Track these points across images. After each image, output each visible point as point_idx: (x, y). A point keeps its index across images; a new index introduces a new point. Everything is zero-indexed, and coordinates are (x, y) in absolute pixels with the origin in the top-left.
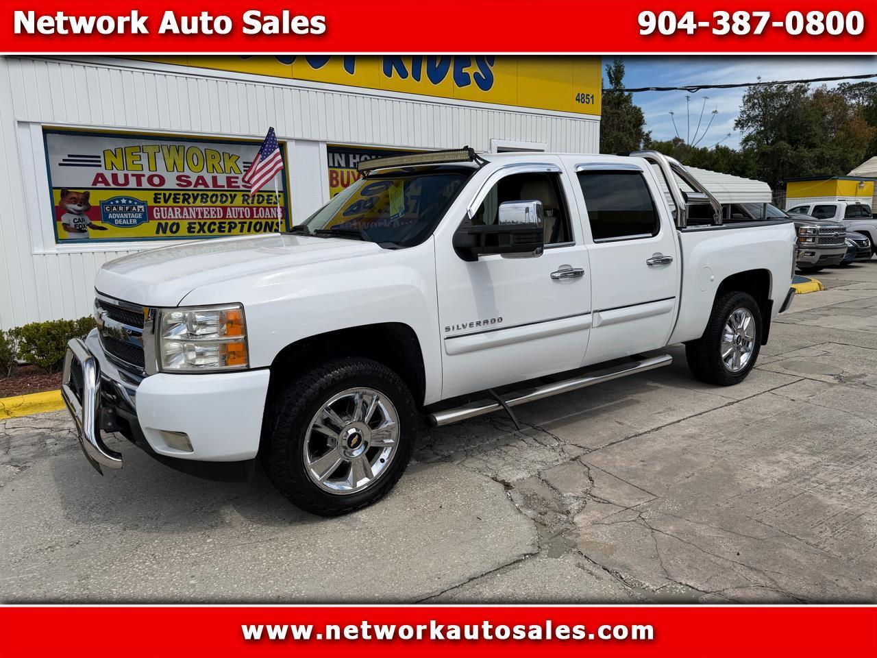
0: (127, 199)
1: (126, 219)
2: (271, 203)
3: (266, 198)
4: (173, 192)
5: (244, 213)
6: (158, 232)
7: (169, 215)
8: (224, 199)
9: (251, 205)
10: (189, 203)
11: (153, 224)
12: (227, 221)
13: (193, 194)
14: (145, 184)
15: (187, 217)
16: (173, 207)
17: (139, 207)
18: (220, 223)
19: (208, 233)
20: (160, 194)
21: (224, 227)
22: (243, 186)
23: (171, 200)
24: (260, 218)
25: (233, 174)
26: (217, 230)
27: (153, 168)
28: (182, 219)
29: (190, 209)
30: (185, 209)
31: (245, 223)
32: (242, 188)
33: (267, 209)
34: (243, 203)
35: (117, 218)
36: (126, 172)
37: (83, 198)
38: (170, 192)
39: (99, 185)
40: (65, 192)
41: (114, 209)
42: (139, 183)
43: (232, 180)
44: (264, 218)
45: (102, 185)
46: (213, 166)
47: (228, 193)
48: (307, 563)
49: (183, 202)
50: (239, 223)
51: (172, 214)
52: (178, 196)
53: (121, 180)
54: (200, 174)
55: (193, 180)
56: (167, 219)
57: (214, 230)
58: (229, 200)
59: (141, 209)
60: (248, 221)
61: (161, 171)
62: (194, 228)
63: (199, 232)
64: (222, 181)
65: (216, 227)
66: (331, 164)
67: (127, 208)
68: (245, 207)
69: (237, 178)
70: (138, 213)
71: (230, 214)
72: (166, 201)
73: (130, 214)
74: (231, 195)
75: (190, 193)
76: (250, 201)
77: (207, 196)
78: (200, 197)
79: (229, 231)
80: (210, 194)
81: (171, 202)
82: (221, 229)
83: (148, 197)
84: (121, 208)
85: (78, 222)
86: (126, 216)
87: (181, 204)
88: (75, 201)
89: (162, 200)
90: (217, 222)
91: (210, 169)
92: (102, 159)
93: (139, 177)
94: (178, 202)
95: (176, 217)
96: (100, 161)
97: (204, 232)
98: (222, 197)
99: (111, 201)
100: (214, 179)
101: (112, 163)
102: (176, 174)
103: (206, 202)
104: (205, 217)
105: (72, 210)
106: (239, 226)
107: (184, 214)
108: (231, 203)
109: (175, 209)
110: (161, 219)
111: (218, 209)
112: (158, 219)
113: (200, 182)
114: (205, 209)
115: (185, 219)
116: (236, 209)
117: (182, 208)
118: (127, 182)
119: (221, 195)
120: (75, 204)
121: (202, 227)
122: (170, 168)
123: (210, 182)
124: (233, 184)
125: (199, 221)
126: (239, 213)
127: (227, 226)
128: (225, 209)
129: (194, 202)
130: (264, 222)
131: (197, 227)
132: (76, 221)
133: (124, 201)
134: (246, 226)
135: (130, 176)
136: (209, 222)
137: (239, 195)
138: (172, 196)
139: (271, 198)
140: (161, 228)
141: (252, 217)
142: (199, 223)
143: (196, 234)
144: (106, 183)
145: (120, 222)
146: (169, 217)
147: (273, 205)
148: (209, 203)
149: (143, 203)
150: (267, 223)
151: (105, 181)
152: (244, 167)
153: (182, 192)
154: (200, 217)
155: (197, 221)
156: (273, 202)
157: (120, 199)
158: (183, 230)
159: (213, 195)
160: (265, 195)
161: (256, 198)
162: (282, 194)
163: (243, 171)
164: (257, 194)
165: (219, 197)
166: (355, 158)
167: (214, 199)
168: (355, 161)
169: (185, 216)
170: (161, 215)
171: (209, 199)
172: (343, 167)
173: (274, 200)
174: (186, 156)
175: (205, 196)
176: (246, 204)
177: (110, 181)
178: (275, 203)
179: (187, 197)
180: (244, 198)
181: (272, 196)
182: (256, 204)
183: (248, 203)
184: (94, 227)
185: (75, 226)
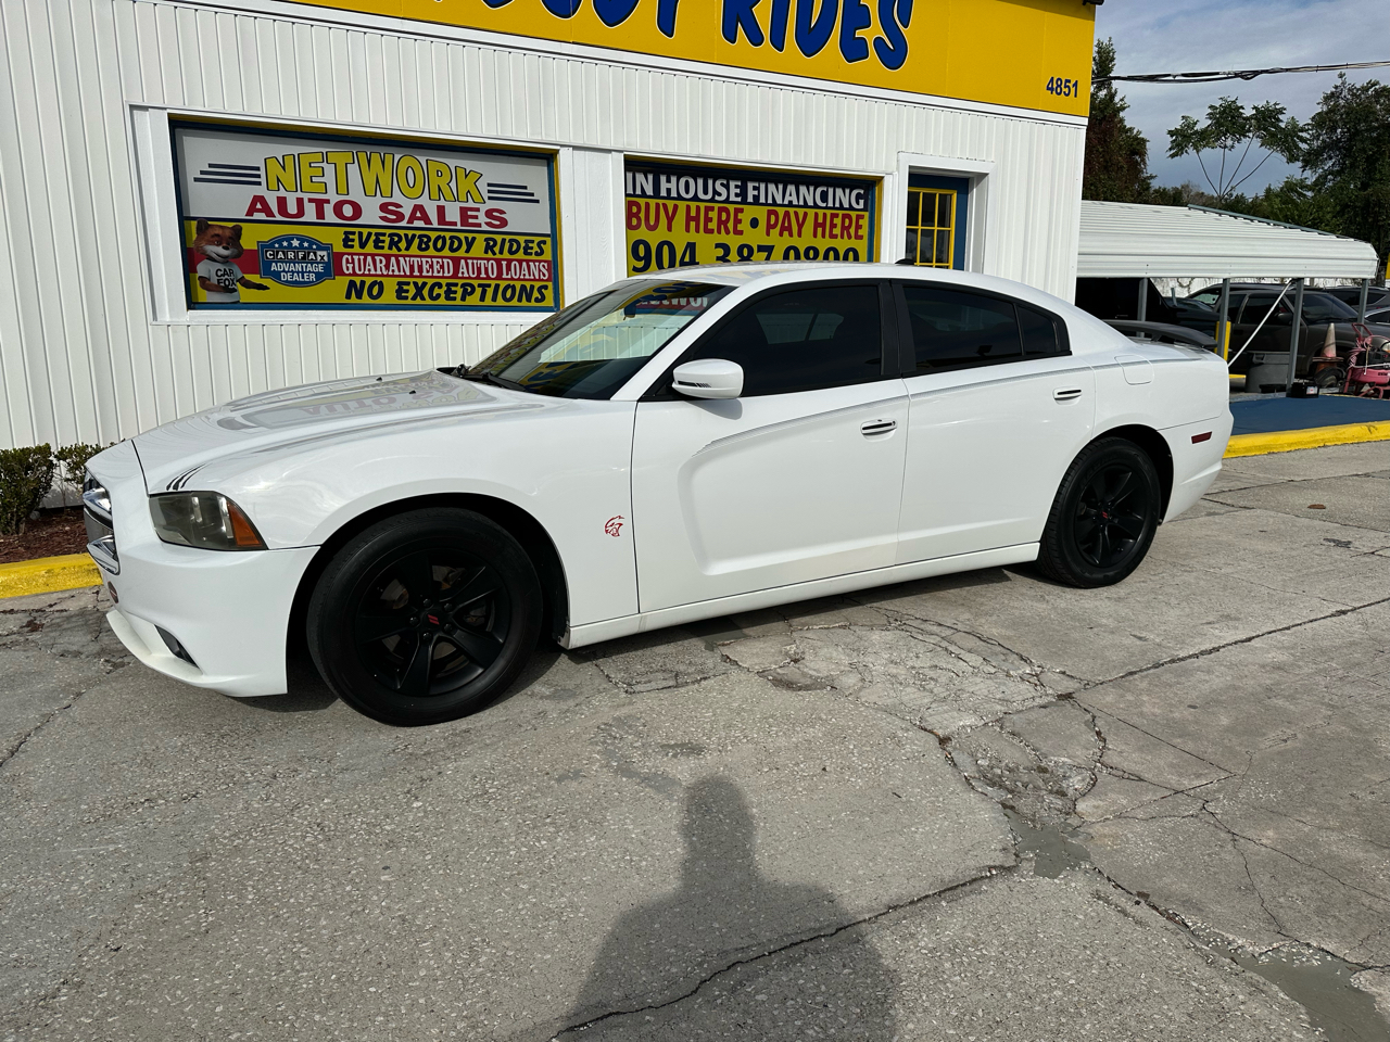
0: (302, 239)
1: (298, 272)
2: (531, 254)
3: (523, 245)
4: (374, 231)
5: (486, 269)
6: (348, 296)
7: (367, 267)
8: (456, 244)
9: (498, 256)
10: (399, 250)
11: (341, 283)
12: (460, 282)
13: (406, 235)
14: (330, 217)
15: (396, 273)
16: (373, 256)
17: (319, 253)
18: (448, 285)
19: (428, 301)
20: (354, 233)
21: (455, 292)
22: (487, 224)
23: (371, 243)
24: (512, 279)
25: (471, 204)
26: (443, 295)
27: (342, 189)
28: (388, 276)
29: (401, 259)
30: (393, 259)
31: (489, 286)
32: (485, 228)
33: (524, 264)
34: (486, 252)
35: (284, 271)
36: (299, 194)
37: (231, 235)
38: (370, 230)
39: (257, 216)
40: (204, 224)
41: (281, 255)
42: (320, 213)
43: (469, 213)
44: (519, 279)
45: (262, 216)
46: (440, 189)
47: (462, 236)
48: (588, 855)
49: (390, 248)
50: (479, 285)
51: (372, 267)
52: (381, 238)
53: (292, 209)
54: (418, 202)
55: (407, 211)
56: (363, 275)
57: (439, 296)
58: (464, 247)
59: (322, 258)
60: (493, 283)
61: (356, 195)
62: (407, 291)
63: (414, 298)
64: (453, 214)
65: (442, 291)
66: (630, 191)
67: (301, 255)
68: (488, 260)
69: (478, 210)
70: (318, 263)
71: (465, 270)
72: (363, 245)
73: (304, 265)
74: (466, 238)
75: (402, 232)
76: (497, 249)
77: (429, 238)
78: (417, 241)
79: (463, 299)
80: (433, 235)
81: (370, 248)
82: (449, 294)
83: (334, 238)
84: (291, 255)
85: (223, 275)
86: (299, 267)
87: (386, 251)
88: (218, 239)
89: (356, 243)
90: (444, 282)
91: (435, 194)
92: (262, 172)
93: (320, 205)
94: (383, 248)
95: (379, 272)
96: (259, 176)
97: (423, 298)
98: (452, 243)
99: (275, 243)
100: (441, 210)
101: (278, 180)
102: (380, 200)
103: (427, 248)
104: (425, 274)
105: (214, 256)
106: (479, 291)
107: (391, 268)
108: (467, 251)
109: (377, 258)
110: (354, 274)
111: (445, 261)
112: (350, 275)
113: (418, 214)
114: (424, 260)
115: (393, 276)
116: (475, 261)
117: (388, 258)
118: (301, 212)
119: (451, 238)
120: (218, 245)
121: (419, 290)
122: (371, 188)
123: (433, 217)
124: (471, 221)
125: (415, 280)
126: (479, 269)
127: (460, 291)
128: (456, 261)
129: (407, 249)
130: (518, 285)
131: (412, 290)
132: (219, 273)
133: (295, 243)
134: (490, 292)
135: (306, 201)
136: (430, 282)
137: (480, 239)
138: (373, 237)
139: (530, 245)
140: (354, 289)
141: (499, 277)
142: (415, 284)
143: (409, 302)
144: (269, 213)
145: (288, 277)
146: (367, 272)
147: (533, 257)
148: (431, 251)
149: (327, 247)
150: (523, 287)
151: (267, 210)
152: (489, 191)
153: (388, 231)
154: (416, 273)
155: (411, 280)
156: (533, 251)
157: (289, 238)
158: (389, 296)
159: (438, 238)
160: (522, 239)
161: (507, 245)
162: (548, 240)
163: (486, 199)
164: (508, 237)
165: (448, 242)
166: (669, 181)
167: (439, 245)
168: (668, 185)
169: (393, 271)
170: (353, 268)
171: (431, 244)
172: (650, 197)
173: (536, 249)
174: (395, 172)
175: (425, 240)
176: (490, 255)
177: (275, 209)
178: (537, 254)
179: (396, 239)
180: (488, 244)
181: (533, 242)
182: (506, 255)
183: (494, 254)
184: (248, 285)
185: (219, 283)
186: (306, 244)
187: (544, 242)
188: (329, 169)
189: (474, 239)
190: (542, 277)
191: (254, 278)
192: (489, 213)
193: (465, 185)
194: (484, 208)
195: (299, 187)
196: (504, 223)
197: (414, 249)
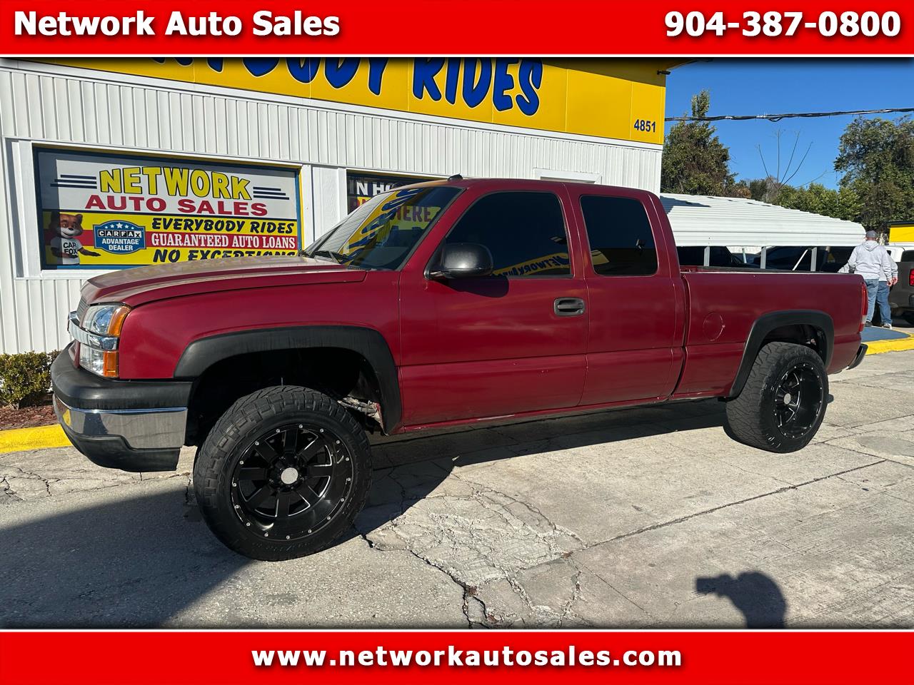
0: (124, 223)
1: (121, 245)
2: (283, 232)
3: (277, 226)
4: (174, 218)
5: (252, 242)
6: (156, 261)
7: (169, 241)
8: (231, 226)
9: (260, 233)
10: (191, 230)
11: (151, 252)
12: (233, 250)
13: (196, 221)
14: (144, 208)
15: (189, 245)
16: (173, 234)
17: (136, 232)
20: (160, 219)
21: (230, 257)
22: (253, 213)
23: (172, 226)
24: (270, 248)
25: (241, 200)
27: (153, 191)
28: (183, 247)
29: (193, 236)
30: (187, 236)
31: (254, 253)
32: (251, 215)
33: (278, 239)
34: (252, 231)
35: (111, 244)
36: (123, 194)
37: (75, 221)
38: (171, 217)
39: (93, 208)
40: (56, 214)
41: (109, 233)
42: (137, 206)
43: (241, 206)
44: (275, 248)
45: (97, 208)
46: (220, 191)
47: (235, 221)
49: (185, 229)
50: (247, 252)
51: (172, 241)
52: (179, 222)
53: (118, 203)
54: (205, 199)
55: (197, 205)
56: (166, 246)
58: (237, 228)
60: (256, 251)
61: (162, 194)
62: (196, 257)
64: (229, 207)
65: (220, 257)
66: (351, 192)
67: (123, 233)
69: (246, 204)
70: (135, 239)
71: (237, 243)
72: (166, 227)
73: (125, 240)
74: (238, 222)
75: (193, 219)
76: (259, 229)
77: (212, 222)
78: (203, 224)
80: (215, 220)
83: (147, 222)
84: (116, 234)
85: (69, 247)
86: (121, 241)
87: (182, 231)
88: (67, 224)
89: (162, 226)
90: (222, 250)
91: (217, 194)
92: (98, 180)
93: (137, 201)
94: (180, 228)
95: (177, 244)
96: (95, 183)
98: (228, 225)
99: (105, 226)
100: (221, 205)
101: (109, 185)
102: (178, 198)
103: (211, 228)
104: (209, 245)
105: (62, 234)
107: (185, 242)
108: (239, 230)
109: (176, 235)
111: (223, 237)
112: (156, 246)
113: (205, 207)
114: (208, 236)
115: (187, 247)
116: (244, 237)
117: (183, 235)
118: (124, 206)
119: (227, 222)
120: (66, 227)
121: (205, 255)
122: (172, 191)
123: (215, 208)
124: (241, 211)
125: (202, 249)
126: (247, 242)
127: (233, 256)
128: (231, 237)
129: (197, 229)
130: (274, 252)
131: (200, 256)
133: (120, 226)
135: (127, 199)
136: (213, 250)
137: (248, 222)
138: (174, 222)
139: (283, 226)
140: (160, 256)
141: (261, 246)
142: (202, 252)
144: (102, 206)
145: (114, 248)
146: (168, 244)
147: (285, 234)
148: (214, 231)
149: (141, 229)
151: (100, 204)
152: (255, 192)
153: (184, 218)
154: (203, 245)
155: (199, 249)
156: (285, 230)
157: (115, 223)
158: (183, 260)
159: (219, 222)
160: (277, 223)
161: (266, 226)
162: (295, 223)
163: (252, 197)
164: (267, 222)
165: (226, 225)
166: (378, 186)
167: (219, 226)
168: (378, 189)
169: (187, 243)
170: (159, 242)
171: (213, 226)
172: (366, 196)
173: (287, 229)
174: (189, 180)
175: (210, 223)
176: (254, 233)
177: (106, 204)
178: (287, 232)
179: (189, 223)
180: (253, 226)
181: (284, 224)
182: (266, 233)
183: (257, 232)
184: (86, 253)
185: (65, 252)
186: (127, 227)
187: (293, 225)
188: (144, 178)
189: (243, 222)
190: (290, 247)
191: (90, 249)
192: (254, 206)
193: (238, 188)
194: (250, 203)
195: (123, 189)
196: (265, 212)
197: (202, 229)
